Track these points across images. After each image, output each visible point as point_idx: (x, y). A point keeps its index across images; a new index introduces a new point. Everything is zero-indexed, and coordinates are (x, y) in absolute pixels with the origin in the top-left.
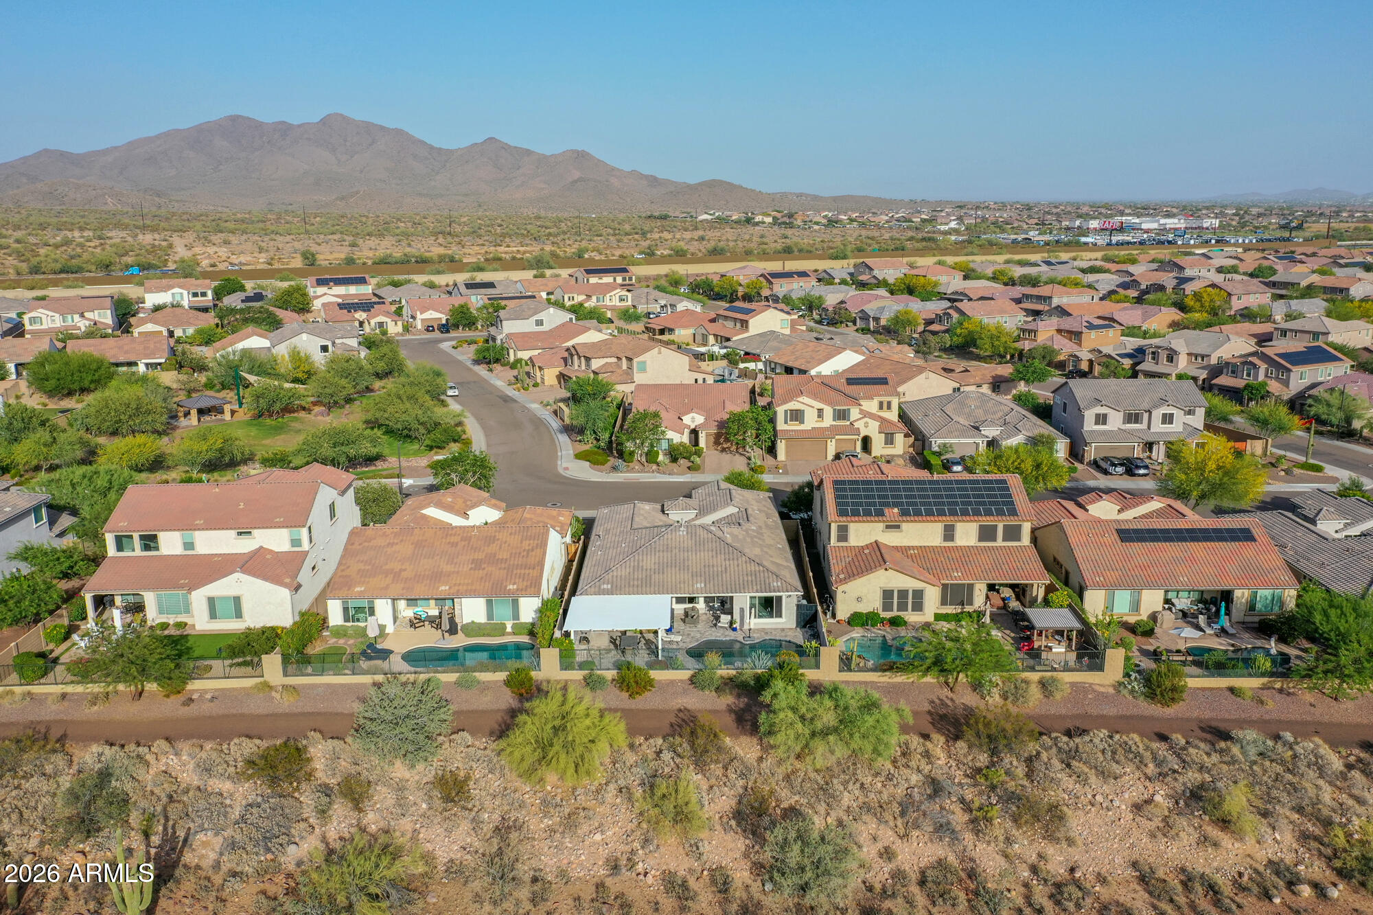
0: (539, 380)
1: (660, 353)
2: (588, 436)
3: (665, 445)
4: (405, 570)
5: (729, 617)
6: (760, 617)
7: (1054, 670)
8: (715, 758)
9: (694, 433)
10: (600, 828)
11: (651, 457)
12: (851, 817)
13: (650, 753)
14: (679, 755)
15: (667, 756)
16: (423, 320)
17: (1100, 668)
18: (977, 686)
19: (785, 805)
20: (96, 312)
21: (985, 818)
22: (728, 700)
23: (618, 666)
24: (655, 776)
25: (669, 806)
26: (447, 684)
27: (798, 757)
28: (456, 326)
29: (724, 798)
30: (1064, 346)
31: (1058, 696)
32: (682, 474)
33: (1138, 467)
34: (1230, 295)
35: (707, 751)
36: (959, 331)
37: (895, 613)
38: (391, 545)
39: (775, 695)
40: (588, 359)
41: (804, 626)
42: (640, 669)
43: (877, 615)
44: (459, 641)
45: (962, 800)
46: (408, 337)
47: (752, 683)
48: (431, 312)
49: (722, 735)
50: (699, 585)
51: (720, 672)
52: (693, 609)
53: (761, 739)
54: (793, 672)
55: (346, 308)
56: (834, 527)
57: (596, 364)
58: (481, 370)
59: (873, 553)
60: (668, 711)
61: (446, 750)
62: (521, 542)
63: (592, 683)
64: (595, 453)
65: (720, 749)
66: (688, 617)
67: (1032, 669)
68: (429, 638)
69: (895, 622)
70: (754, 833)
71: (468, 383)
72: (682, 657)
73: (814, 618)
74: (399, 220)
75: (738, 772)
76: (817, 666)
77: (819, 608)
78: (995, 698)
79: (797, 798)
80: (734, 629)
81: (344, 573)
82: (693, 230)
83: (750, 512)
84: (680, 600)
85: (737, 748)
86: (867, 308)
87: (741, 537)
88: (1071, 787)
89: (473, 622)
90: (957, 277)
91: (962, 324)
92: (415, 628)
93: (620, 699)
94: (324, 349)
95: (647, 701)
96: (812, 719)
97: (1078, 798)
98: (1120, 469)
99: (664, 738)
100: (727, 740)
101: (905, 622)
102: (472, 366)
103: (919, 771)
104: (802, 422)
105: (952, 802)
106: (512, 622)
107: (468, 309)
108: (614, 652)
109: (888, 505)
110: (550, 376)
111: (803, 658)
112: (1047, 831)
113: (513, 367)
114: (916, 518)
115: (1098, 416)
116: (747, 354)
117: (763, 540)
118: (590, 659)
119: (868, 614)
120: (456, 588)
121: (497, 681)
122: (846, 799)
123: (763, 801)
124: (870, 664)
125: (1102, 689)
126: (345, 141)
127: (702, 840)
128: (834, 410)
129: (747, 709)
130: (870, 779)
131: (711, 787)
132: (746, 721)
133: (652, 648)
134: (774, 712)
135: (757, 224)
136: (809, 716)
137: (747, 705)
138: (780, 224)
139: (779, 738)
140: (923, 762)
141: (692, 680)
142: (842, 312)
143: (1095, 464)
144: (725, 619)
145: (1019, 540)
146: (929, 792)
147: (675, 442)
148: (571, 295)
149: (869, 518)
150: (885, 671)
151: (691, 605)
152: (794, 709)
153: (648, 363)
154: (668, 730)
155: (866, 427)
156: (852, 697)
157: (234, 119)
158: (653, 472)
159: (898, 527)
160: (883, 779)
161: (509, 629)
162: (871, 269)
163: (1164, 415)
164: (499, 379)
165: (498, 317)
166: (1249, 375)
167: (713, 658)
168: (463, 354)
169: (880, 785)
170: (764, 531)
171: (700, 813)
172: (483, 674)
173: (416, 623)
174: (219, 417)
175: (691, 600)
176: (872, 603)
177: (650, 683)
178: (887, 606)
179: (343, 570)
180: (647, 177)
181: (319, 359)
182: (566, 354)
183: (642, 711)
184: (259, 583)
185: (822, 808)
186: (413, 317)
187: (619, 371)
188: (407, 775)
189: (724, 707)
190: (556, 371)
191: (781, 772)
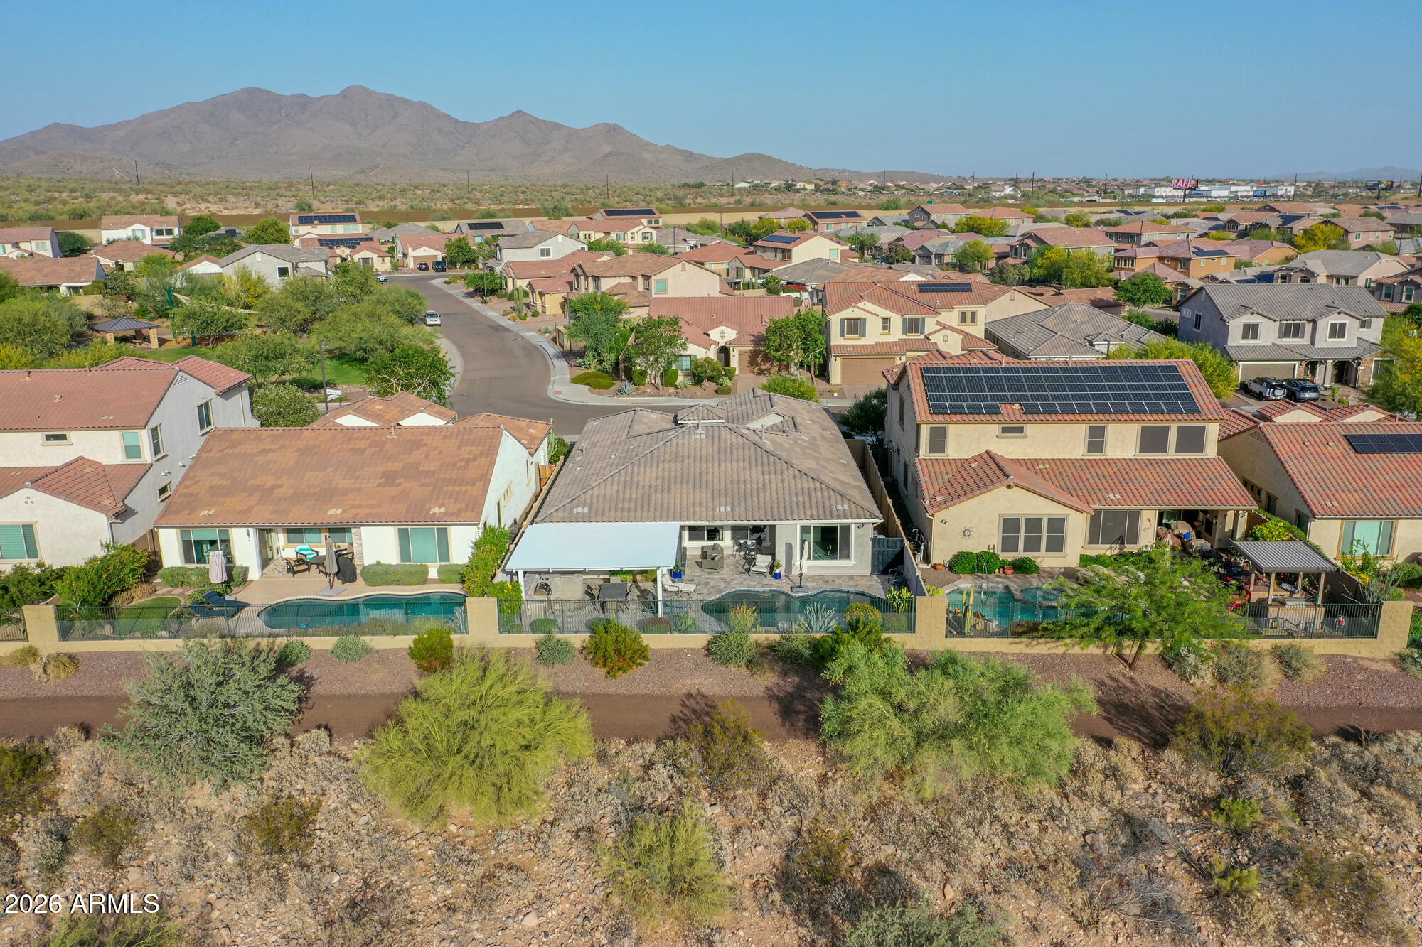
0: (539, 309)
1: (684, 270)
2: (591, 359)
3: (686, 363)
4: (281, 486)
5: (769, 558)
6: (815, 558)
7: (1291, 635)
8: (744, 777)
9: (724, 351)
10: (538, 903)
11: (668, 378)
12: (989, 887)
13: (634, 767)
14: (682, 772)
15: (661, 774)
16: (415, 258)
17: (1371, 632)
18: (1170, 660)
19: (868, 861)
20: (33, 242)
21: (1235, 891)
22: (768, 679)
23: (591, 627)
24: (640, 808)
25: (660, 866)
26: (322, 653)
27: (889, 777)
28: (453, 264)
29: (760, 849)
30: (1169, 274)
31: (1308, 676)
32: (708, 397)
33: (1304, 389)
34: (1347, 232)
35: (731, 766)
36: (1040, 261)
37: (1021, 554)
38: (265, 452)
39: (851, 669)
40: (596, 279)
41: (884, 572)
42: (625, 631)
43: (994, 556)
44: (357, 590)
45: (1185, 857)
46: (397, 275)
47: (807, 652)
48: (424, 248)
49: (757, 739)
50: (722, 509)
51: (754, 637)
52: (715, 547)
53: (824, 744)
54: (873, 637)
55: (327, 244)
56: (925, 431)
57: (606, 284)
58: (475, 303)
59: (985, 467)
60: (669, 698)
61: (283, 762)
62: (459, 448)
63: (548, 653)
64: (597, 376)
65: (754, 763)
66: (708, 559)
67: (1257, 634)
68: (314, 587)
69: (1021, 567)
70: (814, 915)
71: (456, 314)
72: (695, 614)
73: (899, 558)
74: (417, 187)
75: (786, 803)
76: (911, 628)
77: (907, 544)
78: (1205, 679)
79: (889, 849)
80: (777, 576)
81: (188, 491)
82: (729, 196)
83: (798, 420)
84: (695, 532)
85: (783, 760)
86: (928, 245)
87: (786, 445)
88: (1375, 832)
89: (378, 563)
90: (1026, 220)
91: (1043, 253)
92: (295, 573)
93: (590, 678)
94: (283, 272)
95: (634, 681)
96: (917, 711)
97: (1391, 851)
98: (1280, 393)
99: (659, 741)
100: (766, 746)
101: (1037, 568)
102: (464, 299)
103: (1104, 802)
104: (863, 335)
105: (1168, 860)
106: (438, 564)
107: (467, 244)
108: (590, 607)
109: (1004, 399)
110: (552, 304)
111: (888, 614)
112: (1349, 916)
113: (511, 297)
114: (1048, 417)
115: (1246, 327)
116: (789, 283)
117: (820, 453)
118: (551, 617)
119: (980, 556)
120: (354, 511)
121: (398, 650)
122: (979, 854)
123: (830, 856)
124: (994, 625)
125: (1375, 666)
126: (367, 115)
127: (719, 930)
128: (905, 319)
129: (798, 694)
130: (1017, 815)
131: (738, 829)
132: (798, 713)
133: (648, 601)
134: (849, 699)
135: (798, 191)
136: (912, 705)
137: (799, 688)
138: (822, 191)
139: (860, 744)
140: (1110, 784)
141: (709, 650)
142: (900, 249)
143: (1244, 389)
144: (763, 561)
145: (1201, 450)
146: (1123, 840)
147: (698, 357)
148: (587, 233)
149: (977, 417)
150: (1019, 635)
151: (711, 543)
152: (885, 695)
153: (670, 282)
154: (666, 727)
155: (945, 341)
156: (983, 675)
157: (252, 92)
158: (670, 395)
159: (1021, 430)
160: (1040, 816)
161: (433, 574)
162: (928, 214)
163: (1333, 326)
164: (493, 311)
165: (497, 245)
166: (1409, 297)
167: (743, 615)
168: (455, 288)
169: (1034, 827)
170: (820, 442)
171: (718, 879)
172: (376, 638)
173: (298, 566)
174: (145, 345)
175: (713, 533)
176: (987, 539)
177: (640, 654)
178: (1009, 544)
179: (189, 486)
180: (682, 152)
181: (275, 282)
182: (571, 278)
183: (626, 696)
184: (60, 503)
185: (936, 869)
186: (405, 255)
187: (635, 293)
188: (213, 804)
189: (760, 692)
190: (559, 298)
191: (860, 801)
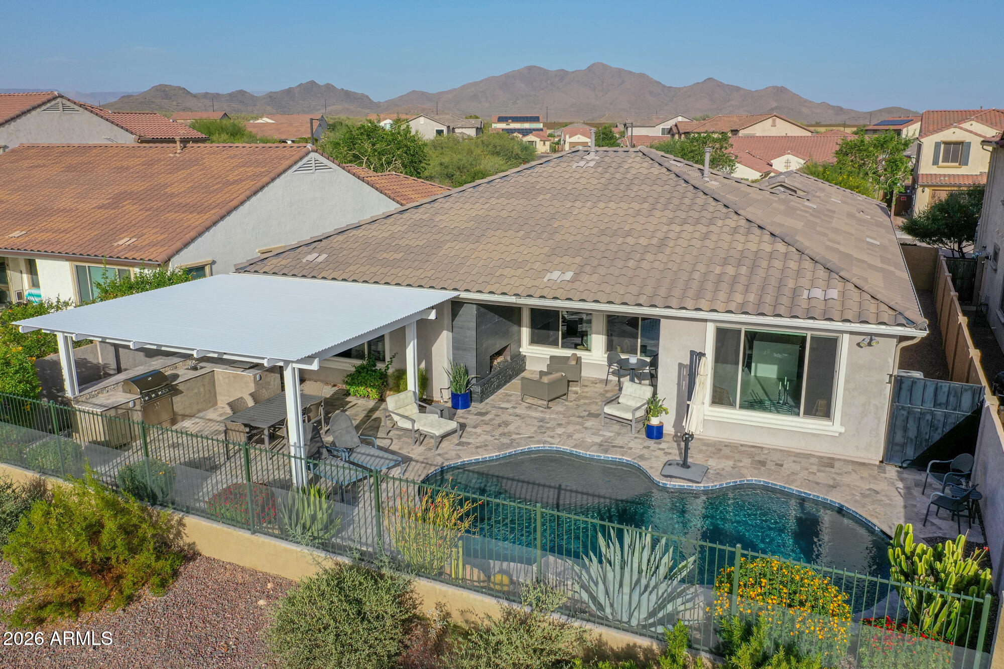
40: (688, 134)
48: (579, 136)
50: (557, 275)
80: (654, 432)
94: (439, 132)
104: (964, 162)
126: (603, 83)
144: (633, 397)
157: (530, 69)
180: (833, 107)
186: (565, 142)
